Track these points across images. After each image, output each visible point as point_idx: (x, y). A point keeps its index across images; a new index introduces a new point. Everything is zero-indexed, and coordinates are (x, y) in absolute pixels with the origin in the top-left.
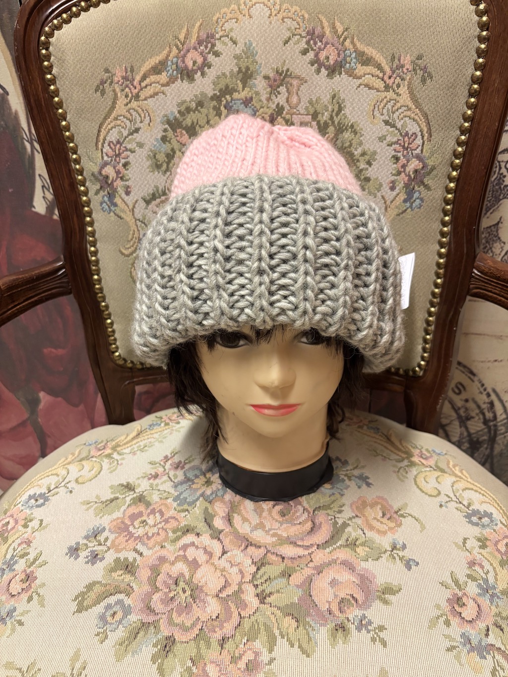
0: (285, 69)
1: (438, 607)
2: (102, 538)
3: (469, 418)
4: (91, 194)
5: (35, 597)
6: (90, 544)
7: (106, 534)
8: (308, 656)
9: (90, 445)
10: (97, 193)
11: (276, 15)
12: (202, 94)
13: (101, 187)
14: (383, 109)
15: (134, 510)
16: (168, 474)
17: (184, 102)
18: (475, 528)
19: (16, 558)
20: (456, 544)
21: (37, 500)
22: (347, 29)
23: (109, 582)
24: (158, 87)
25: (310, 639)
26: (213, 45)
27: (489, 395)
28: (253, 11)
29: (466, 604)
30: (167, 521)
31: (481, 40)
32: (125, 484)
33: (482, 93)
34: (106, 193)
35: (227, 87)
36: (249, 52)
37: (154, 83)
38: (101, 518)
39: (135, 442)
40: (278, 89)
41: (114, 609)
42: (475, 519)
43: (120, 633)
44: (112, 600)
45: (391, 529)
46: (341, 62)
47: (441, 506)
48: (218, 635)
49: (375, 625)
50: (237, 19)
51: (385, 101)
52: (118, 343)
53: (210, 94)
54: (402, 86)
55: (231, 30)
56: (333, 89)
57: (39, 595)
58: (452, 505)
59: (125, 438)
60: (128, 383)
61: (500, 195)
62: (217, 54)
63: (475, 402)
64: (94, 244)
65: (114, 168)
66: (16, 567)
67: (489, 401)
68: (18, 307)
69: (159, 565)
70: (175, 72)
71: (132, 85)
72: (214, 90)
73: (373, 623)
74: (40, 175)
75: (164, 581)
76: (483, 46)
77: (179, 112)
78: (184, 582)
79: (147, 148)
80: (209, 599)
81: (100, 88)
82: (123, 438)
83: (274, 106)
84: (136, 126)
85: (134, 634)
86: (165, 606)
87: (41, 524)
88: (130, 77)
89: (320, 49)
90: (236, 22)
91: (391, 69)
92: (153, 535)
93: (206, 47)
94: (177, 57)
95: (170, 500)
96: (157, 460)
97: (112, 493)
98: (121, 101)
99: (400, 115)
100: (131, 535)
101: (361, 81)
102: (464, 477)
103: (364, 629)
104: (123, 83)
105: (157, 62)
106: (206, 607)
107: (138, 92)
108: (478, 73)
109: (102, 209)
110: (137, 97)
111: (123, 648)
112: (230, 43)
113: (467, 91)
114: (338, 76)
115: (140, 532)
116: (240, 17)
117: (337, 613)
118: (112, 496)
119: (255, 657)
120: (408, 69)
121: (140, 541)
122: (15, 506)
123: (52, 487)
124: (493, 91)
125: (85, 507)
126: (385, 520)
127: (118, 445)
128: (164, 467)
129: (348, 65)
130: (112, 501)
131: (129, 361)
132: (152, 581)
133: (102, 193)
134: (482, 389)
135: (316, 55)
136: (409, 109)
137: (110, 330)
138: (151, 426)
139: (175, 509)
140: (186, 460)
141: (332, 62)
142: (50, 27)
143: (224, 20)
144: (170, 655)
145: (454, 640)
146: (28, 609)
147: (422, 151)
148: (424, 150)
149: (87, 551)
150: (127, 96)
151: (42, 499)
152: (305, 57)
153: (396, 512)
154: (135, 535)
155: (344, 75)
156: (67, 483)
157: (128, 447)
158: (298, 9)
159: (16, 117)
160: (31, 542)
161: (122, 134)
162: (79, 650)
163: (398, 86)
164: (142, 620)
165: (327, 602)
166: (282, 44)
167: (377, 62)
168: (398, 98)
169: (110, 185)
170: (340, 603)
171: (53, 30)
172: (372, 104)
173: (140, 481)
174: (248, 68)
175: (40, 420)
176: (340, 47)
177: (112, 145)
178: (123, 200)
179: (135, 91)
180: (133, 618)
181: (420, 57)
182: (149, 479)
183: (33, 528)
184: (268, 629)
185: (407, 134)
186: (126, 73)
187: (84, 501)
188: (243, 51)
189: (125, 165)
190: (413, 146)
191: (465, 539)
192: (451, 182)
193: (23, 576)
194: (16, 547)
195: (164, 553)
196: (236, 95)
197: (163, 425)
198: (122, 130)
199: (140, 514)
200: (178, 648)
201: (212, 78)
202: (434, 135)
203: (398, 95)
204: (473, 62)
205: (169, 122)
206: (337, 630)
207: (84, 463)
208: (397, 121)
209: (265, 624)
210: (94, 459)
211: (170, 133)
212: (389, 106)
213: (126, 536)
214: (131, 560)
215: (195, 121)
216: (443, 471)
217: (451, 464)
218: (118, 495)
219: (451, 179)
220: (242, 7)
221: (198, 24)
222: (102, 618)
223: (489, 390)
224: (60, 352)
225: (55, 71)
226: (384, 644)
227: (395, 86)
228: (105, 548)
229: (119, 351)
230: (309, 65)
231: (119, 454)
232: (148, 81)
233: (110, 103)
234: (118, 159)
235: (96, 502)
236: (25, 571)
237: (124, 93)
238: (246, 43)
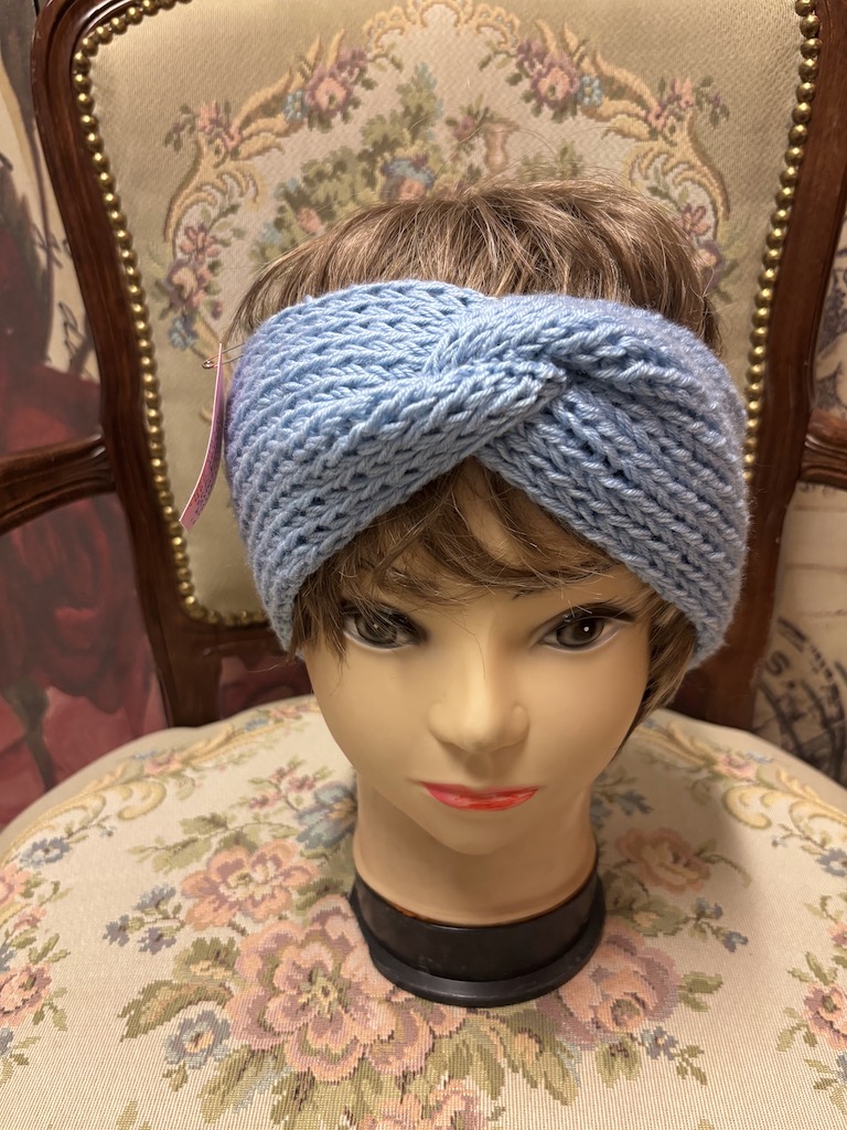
0: (482, 108)
1: (790, 1012)
2: (169, 907)
3: (796, 716)
4: (152, 317)
5: (48, 1013)
6: (147, 919)
7: (174, 901)
8: (564, 1103)
9: (142, 758)
10: (163, 315)
11: (466, 22)
12: (345, 150)
13: (171, 306)
14: (648, 168)
15: (226, 858)
16: (286, 797)
17: (313, 163)
18: (839, 879)
19: (11, 949)
20: (809, 907)
21: (47, 851)
22: (583, 43)
23: (185, 981)
24: (271, 138)
25: (565, 1074)
26: (363, 70)
27: (829, 675)
28: (428, 15)
29: (839, 1006)
30: (287, 875)
31: (807, 53)
32: (208, 816)
33: (811, 138)
34: (179, 314)
35: (385, 138)
36: (422, 82)
37: (264, 130)
38: (166, 873)
39: (222, 750)
40: (472, 142)
41: (197, 1029)
42: (836, 865)
43: (211, 1071)
44: (192, 1012)
45: (692, 882)
46: (576, 95)
47: (775, 844)
48: (394, 1068)
49: (681, 1046)
50: (403, 29)
51: (650, 155)
52: (194, 580)
53: (357, 148)
54: (678, 129)
55: (393, 46)
56: (564, 140)
57: (55, 1010)
58: (795, 843)
59: (206, 745)
60: (210, 654)
61: (836, 327)
62: (369, 85)
63: (806, 687)
64: (155, 404)
65: (195, 271)
66: (11, 964)
67: (831, 683)
68: (23, 509)
69: (278, 949)
70: (299, 114)
71: (228, 133)
72: (364, 143)
73: (677, 1042)
74: (61, 305)
75: (288, 977)
76: (810, 63)
77: (306, 179)
78: (325, 976)
79: (249, 238)
80: (373, 1005)
81: (173, 138)
82: (200, 745)
83: (462, 169)
84: (233, 201)
85: (236, 1072)
86: (292, 1020)
87: (56, 890)
88: (224, 122)
89: (541, 75)
90: (401, 34)
91: (660, 104)
92: (263, 898)
93: (351, 73)
94: (303, 89)
95: (291, 840)
96: (265, 776)
97: (185, 832)
98: (209, 159)
99: (676, 177)
100: (222, 900)
101: (609, 124)
102: (808, 797)
103: (662, 1054)
104: (211, 131)
105: (269, 96)
106: (368, 1020)
107: (238, 146)
108: (804, 107)
109: (173, 342)
110: (234, 154)
111: (217, 1097)
112: (391, 68)
113: (786, 137)
114: (571, 118)
115: (240, 894)
116: (408, 25)
117: (611, 1026)
118: (186, 837)
119: (467, 1107)
120: (687, 103)
121: (240, 910)
122: (8, 862)
123: (75, 828)
124: (829, 136)
125: (137, 857)
126: (679, 867)
127: (192, 757)
128: (277, 786)
129: (587, 100)
130: (185, 845)
131: (212, 613)
132: (266, 978)
133: (172, 315)
134: (817, 664)
135: (535, 85)
136: (692, 167)
137: (180, 556)
138: (251, 726)
139: (302, 854)
140: (317, 773)
141: (560, 95)
142: (91, 38)
143: (380, 30)
144: (307, 1107)
145: (825, 1069)
146: (35, 1034)
147: (715, 235)
148: (719, 235)
149: (143, 929)
150: (217, 152)
151: (57, 849)
152: (515, 88)
153: (698, 854)
154: (230, 900)
155: (580, 116)
156: (104, 820)
157: (211, 759)
158: (503, 11)
159: (23, 207)
160: (38, 920)
161: (209, 216)
162: (134, 1103)
163: (673, 130)
164: (250, 1046)
165: (591, 1007)
166: (476, 67)
167: (635, 93)
168: (672, 150)
169: (187, 301)
170: (613, 1009)
171: (96, 44)
172: (629, 162)
173: (235, 812)
174: (420, 108)
175: (45, 739)
176: (574, 70)
177: (191, 233)
178: (208, 327)
179: (231, 144)
180: (234, 1044)
181: (707, 82)
182: (252, 807)
183: (40, 897)
184: (487, 1057)
185: (689, 209)
186: (218, 113)
187: (135, 848)
188: (412, 79)
189: (213, 267)
190: (701, 227)
191: (824, 900)
192: (763, 288)
193: (25, 979)
194: (10, 931)
195: (284, 928)
196: (400, 152)
197: (271, 722)
198: (209, 208)
199: (239, 865)
200: (320, 1095)
201: (360, 124)
202: (735, 209)
203: (673, 144)
204: (794, 90)
205: (287, 196)
206: (613, 1055)
207: (133, 786)
208: (672, 187)
209: (480, 1048)
210: (151, 780)
211: (289, 215)
212: (658, 163)
213: (214, 902)
214: (224, 942)
215: (332, 194)
216: (771, 787)
217: (784, 776)
218: (195, 835)
219: (764, 283)
220: (411, 9)
221: (337, 37)
222: (176, 1045)
223: (830, 665)
224: (86, 614)
225: (96, 110)
226: (702, 1078)
227: (666, 131)
228: (175, 924)
229: (196, 593)
230: (523, 103)
231: (195, 769)
232: (253, 127)
233: (189, 163)
234: (200, 257)
235: (157, 849)
236: (28, 969)
237: (213, 146)
238: (416, 68)
